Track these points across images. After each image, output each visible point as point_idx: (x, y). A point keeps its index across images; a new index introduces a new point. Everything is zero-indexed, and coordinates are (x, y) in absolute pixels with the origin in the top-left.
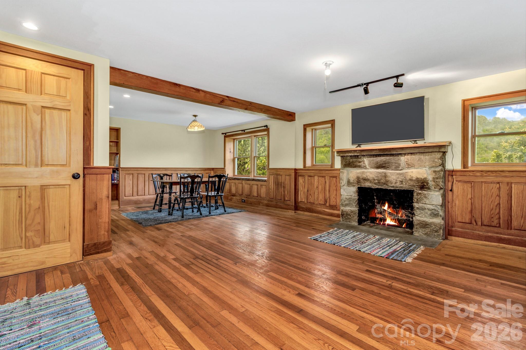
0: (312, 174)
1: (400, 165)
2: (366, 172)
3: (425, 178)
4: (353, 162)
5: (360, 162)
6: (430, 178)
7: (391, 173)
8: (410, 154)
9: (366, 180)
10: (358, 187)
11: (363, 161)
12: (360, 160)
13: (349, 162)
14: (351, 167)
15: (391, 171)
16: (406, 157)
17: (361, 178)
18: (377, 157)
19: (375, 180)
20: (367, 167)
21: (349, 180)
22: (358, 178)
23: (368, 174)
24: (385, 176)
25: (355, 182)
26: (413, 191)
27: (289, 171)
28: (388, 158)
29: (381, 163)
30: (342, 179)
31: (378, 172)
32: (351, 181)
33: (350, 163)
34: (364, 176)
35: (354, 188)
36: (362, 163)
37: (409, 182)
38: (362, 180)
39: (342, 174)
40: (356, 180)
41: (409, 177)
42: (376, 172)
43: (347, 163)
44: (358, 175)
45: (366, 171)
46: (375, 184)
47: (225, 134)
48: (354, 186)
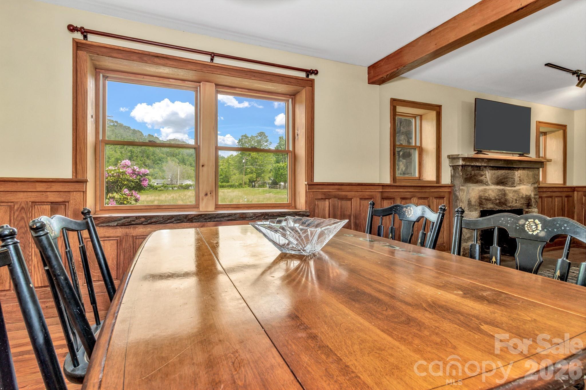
0: (408, 195)
1: (514, 181)
2: (488, 190)
3: (530, 195)
4: (475, 175)
5: (482, 176)
6: (533, 196)
7: (509, 190)
8: (522, 169)
9: (488, 200)
10: (481, 211)
11: (485, 175)
12: (482, 173)
13: (471, 175)
14: (473, 183)
15: (508, 188)
16: (519, 171)
17: (483, 198)
18: (498, 170)
19: (496, 199)
20: (489, 183)
21: (471, 201)
22: (480, 198)
23: (490, 192)
24: (505, 195)
25: (477, 204)
26: (522, 209)
27: (370, 189)
28: (507, 171)
29: (501, 178)
30: (462, 200)
31: (499, 190)
32: (473, 203)
33: (471, 177)
34: (486, 195)
35: (477, 212)
36: (484, 177)
37: (521, 200)
38: (484, 201)
39: (462, 193)
40: (478, 200)
41: (521, 194)
42: (497, 189)
43: (468, 176)
44: (481, 193)
45: (487, 187)
46: (497, 204)
47: (85, 32)
48: (476, 210)
